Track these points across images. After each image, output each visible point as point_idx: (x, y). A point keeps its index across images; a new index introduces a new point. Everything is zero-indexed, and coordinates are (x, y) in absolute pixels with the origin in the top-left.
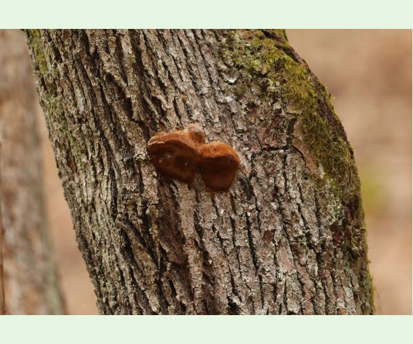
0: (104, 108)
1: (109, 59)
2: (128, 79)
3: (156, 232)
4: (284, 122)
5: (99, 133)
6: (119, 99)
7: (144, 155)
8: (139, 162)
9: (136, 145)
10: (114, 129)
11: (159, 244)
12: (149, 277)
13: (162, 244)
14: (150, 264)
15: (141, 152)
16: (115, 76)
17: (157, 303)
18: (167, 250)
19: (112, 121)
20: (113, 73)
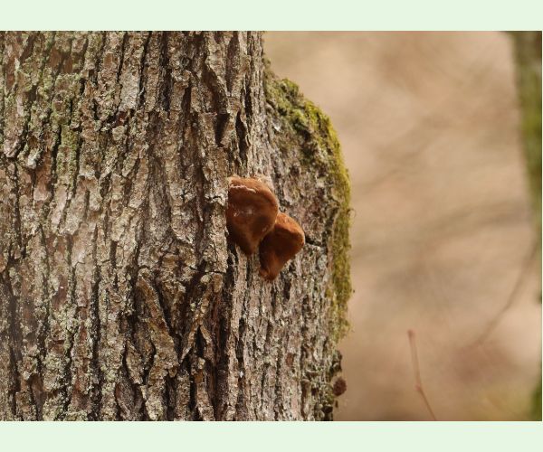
0: (180, 115)
1: (217, 51)
2: (234, 88)
3: (203, 311)
4: (326, 208)
5: (146, 147)
6: (210, 110)
7: (224, 199)
8: (212, 207)
9: (215, 182)
10: (182, 148)
11: (199, 330)
12: (158, 369)
13: (203, 329)
14: (171, 352)
15: (220, 194)
16: (219, 78)
17: (161, 408)
18: (209, 340)
19: (183, 137)
20: (217, 72)
